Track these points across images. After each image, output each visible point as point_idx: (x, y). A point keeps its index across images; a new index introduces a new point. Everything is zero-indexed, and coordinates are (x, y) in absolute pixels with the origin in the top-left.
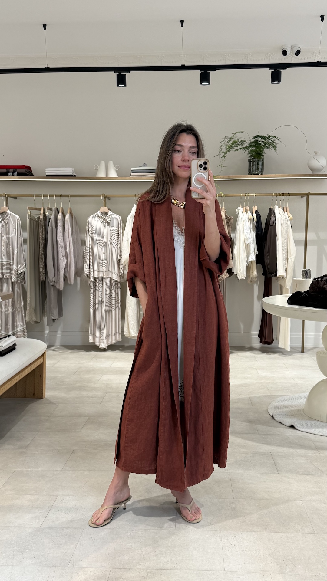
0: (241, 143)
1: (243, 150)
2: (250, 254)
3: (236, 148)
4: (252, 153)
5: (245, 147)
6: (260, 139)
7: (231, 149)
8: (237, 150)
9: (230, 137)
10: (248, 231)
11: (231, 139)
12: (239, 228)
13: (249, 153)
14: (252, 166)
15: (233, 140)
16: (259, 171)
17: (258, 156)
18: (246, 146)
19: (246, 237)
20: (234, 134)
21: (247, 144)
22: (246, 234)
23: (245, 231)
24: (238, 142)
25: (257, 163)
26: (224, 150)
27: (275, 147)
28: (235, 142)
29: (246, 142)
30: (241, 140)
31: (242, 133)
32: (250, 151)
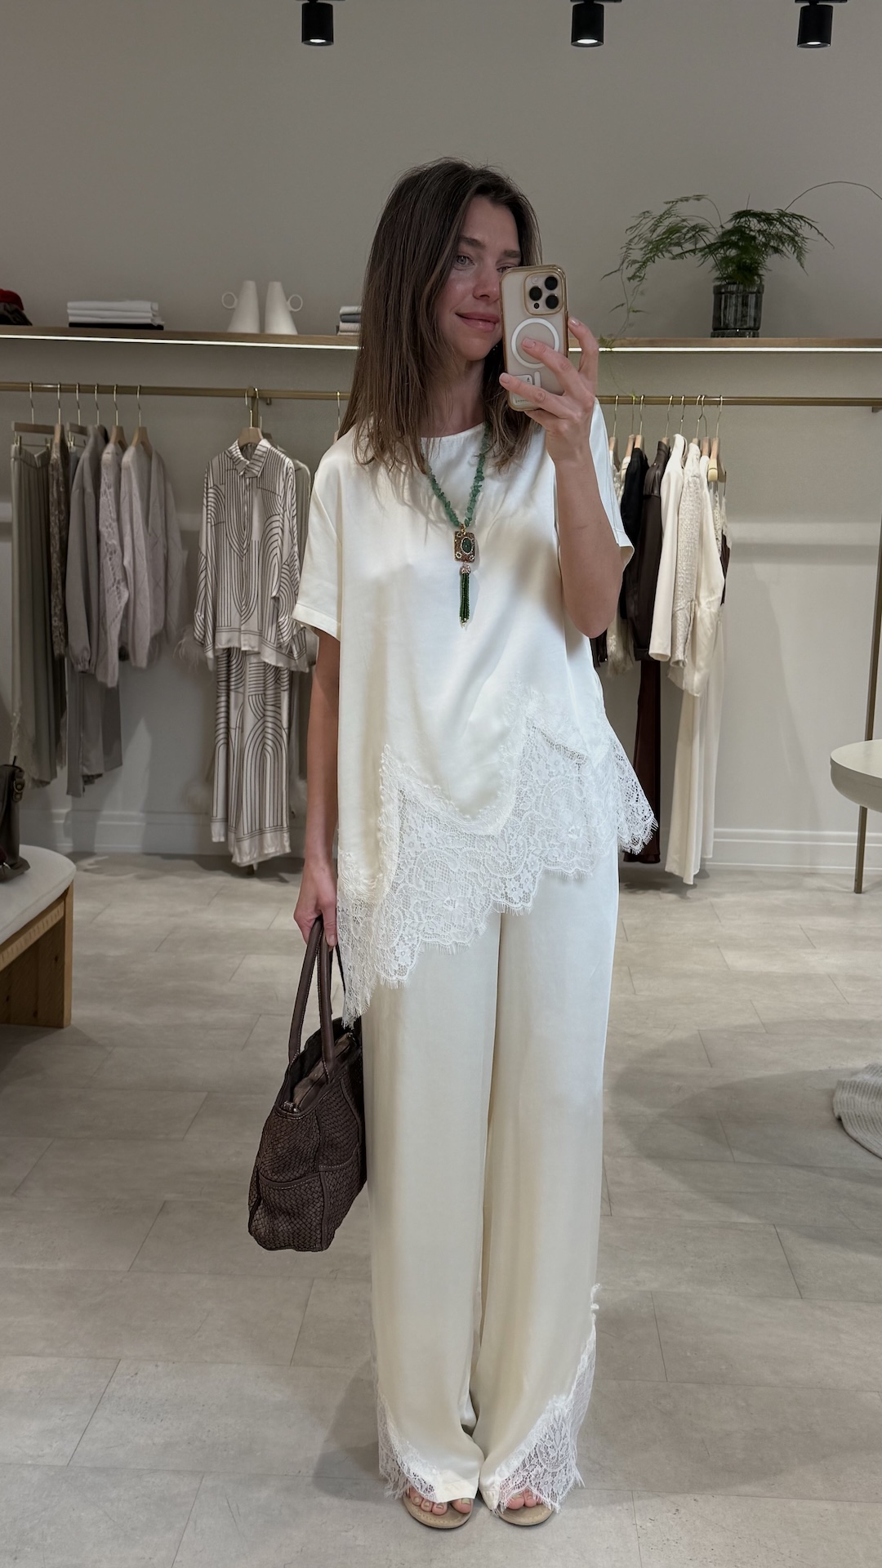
0: (694, 233)
1: (700, 254)
3: (676, 250)
4: (727, 268)
6: (754, 223)
7: (661, 252)
8: (681, 255)
11: (659, 220)
13: (717, 267)
14: (725, 308)
15: (666, 223)
16: (745, 327)
17: (745, 277)
18: (708, 243)
21: (710, 238)
24: (685, 230)
26: (637, 255)
27: (799, 252)
28: (672, 231)
29: (707, 231)
30: (692, 223)
31: (696, 201)
32: (721, 261)
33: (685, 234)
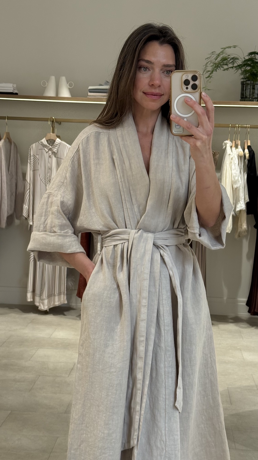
0: (232, 60)
1: (234, 69)
2: (239, 201)
3: (225, 67)
4: (246, 74)
5: (237, 66)
6: (257, 57)
7: (219, 67)
8: (227, 69)
9: (218, 52)
10: (237, 171)
11: (219, 55)
12: (225, 167)
13: (242, 74)
14: (246, 90)
15: (221, 56)
16: (254, 97)
17: (254, 78)
18: (239, 64)
19: (234, 179)
20: (224, 49)
21: (239, 62)
22: (234, 176)
23: (233, 172)
24: (229, 59)
25: (252, 87)
26: (210, 68)
28: (224, 59)
29: (238, 60)
30: (232, 57)
31: (234, 48)
32: (244, 71)
33: (229, 61)
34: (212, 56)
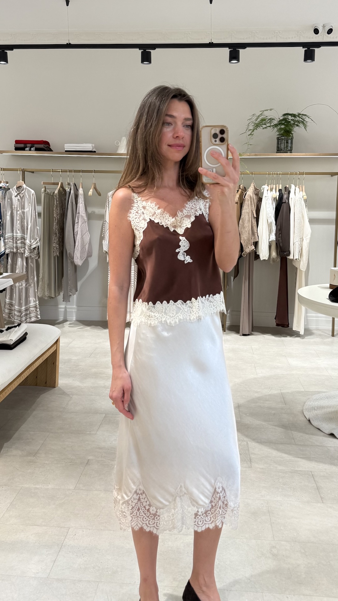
0: (270, 121)
1: (272, 127)
3: (264, 126)
4: (281, 131)
5: (274, 125)
6: (290, 117)
7: (259, 127)
8: (266, 128)
10: (271, 209)
12: (262, 207)
13: (278, 131)
14: (281, 144)
15: (261, 117)
16: (287, 150)
17: (287, 134)
19: (269, 216)
20: (262, 112)
22: (268, 213)
23: (268, 210)
24: (267, 120)
25: (286, 141)
26: (251, 128)
28: (263, 120)
29: (275, 120)
30: (270, 118)
31: (271, 111)
34: (253, 117)
